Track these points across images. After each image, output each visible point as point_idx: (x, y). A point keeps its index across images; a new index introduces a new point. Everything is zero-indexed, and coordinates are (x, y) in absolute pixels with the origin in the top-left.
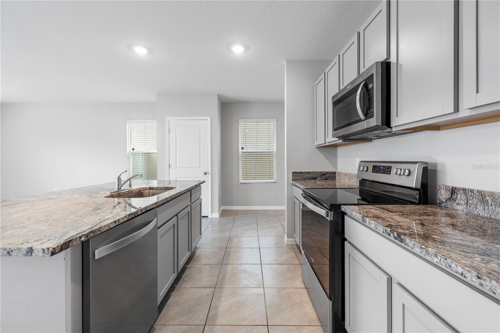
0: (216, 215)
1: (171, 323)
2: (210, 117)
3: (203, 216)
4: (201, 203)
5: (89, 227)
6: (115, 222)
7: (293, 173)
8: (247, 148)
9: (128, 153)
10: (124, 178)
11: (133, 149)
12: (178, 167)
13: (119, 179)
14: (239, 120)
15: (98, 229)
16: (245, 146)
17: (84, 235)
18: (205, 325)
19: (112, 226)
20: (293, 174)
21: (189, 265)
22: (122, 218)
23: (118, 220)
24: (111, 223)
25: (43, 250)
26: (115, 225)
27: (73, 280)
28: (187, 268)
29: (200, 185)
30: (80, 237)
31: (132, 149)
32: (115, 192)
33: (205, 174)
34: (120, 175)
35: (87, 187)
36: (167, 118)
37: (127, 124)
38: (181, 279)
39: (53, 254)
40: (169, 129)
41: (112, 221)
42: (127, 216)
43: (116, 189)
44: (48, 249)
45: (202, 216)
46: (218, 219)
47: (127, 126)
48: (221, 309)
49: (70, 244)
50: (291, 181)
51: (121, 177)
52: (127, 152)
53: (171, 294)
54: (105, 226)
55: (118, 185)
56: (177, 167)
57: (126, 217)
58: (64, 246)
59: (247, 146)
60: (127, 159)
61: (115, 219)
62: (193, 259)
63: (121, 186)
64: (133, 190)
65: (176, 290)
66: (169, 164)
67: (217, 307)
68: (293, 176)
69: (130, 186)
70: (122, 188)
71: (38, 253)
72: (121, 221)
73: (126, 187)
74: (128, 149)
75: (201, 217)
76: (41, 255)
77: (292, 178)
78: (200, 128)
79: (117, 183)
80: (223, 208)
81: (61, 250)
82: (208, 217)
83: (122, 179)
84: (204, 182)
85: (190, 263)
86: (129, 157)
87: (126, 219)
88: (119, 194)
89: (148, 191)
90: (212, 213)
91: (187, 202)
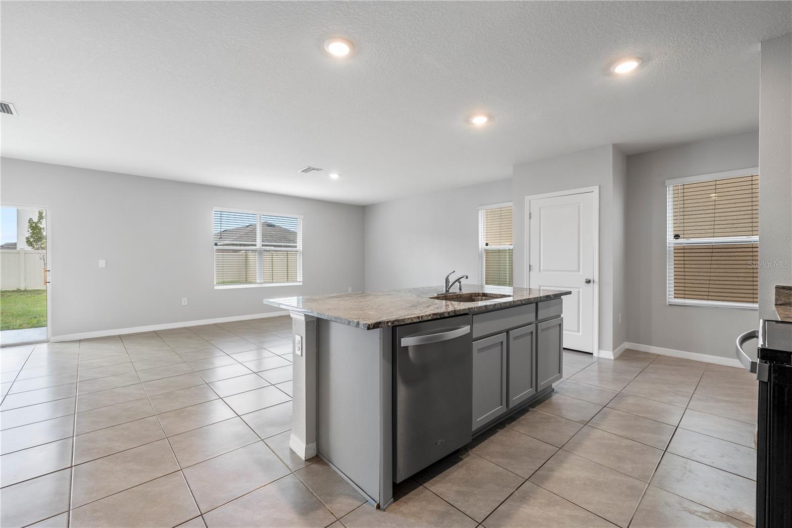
0: (608, 354)
1: (488, 457)
2: (598, 186)
3: (564, 349)
4: (560, 324)
5: (397, 317)
6: (418, 317)
7: (777, 288)
8: (685, 236)
9: (480, 250)
10: (452, 279)
11: (487, 244)
12: (543, 270)
13: (447, 280)
14: (667, 182)
15: (402, 319)
16: (682, 232)
17: (390, 321)
18: (527, 480)
19: (415, 321)
20: (777, 291)
21: (534, 409)
22: (426, 316)
23: (422, 317)
24: (415, 318)
25: (364, 324)
26: (418, 320)
27: (384, 356)
28: (529, 411)
29: (561, 296)
30: (388, 322)
31: (485, 244)
32: (441, 294)
33: (588, 282)
34: (448, 276)
35: (423, 288)
36: (527, 198)
37: (480, 212)
38: (517, 421)
39: (369, 329)
40: (530, 214)
41: (416, 316)
42: (432, 315)
43: (444, 291)
44: (366, 324)
45: (564, 347)
46: (613, 361)
47: (480, 214)
48: (556, 474)
49: (380, 325)
50: (774, 306)
51: (449, 278)
52: (479, 248)
53: (498, 430)
54: (408, 319)
55: (446, 287)
56: (541, 270)
57: (430, 315)
58: (376, 325)
59: (686, 232)
60: (479, 258)
61: (418, 315)
62: (542, 404)
63: (449, 289)
64: (463, 295)
65: (505, 429)
66: (530, 265)
67: (552, 470)
68: (777, 294)
69: (460, 289)
70: (451, 291)
71: (361, 326)
72: (425, 319)
73: (455, 290)
74: (480, 244)
75: (562, 349)
76: (362, 327)
77: (777, 300)
78: (579, 207)
79: (445, 285)
80: (627, 345)
81: (374, 328)
82: (592, 354)
83: (450, 280)
84: (570, 293)
85: (536, 406)
86: (481, 254)
87: (430, 318)
88: (446, 296)
89: (480, 297)
90: (599, 348)
91: (531, 317)
